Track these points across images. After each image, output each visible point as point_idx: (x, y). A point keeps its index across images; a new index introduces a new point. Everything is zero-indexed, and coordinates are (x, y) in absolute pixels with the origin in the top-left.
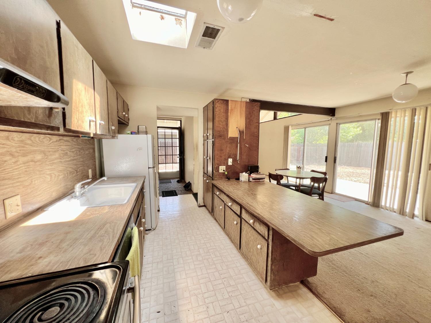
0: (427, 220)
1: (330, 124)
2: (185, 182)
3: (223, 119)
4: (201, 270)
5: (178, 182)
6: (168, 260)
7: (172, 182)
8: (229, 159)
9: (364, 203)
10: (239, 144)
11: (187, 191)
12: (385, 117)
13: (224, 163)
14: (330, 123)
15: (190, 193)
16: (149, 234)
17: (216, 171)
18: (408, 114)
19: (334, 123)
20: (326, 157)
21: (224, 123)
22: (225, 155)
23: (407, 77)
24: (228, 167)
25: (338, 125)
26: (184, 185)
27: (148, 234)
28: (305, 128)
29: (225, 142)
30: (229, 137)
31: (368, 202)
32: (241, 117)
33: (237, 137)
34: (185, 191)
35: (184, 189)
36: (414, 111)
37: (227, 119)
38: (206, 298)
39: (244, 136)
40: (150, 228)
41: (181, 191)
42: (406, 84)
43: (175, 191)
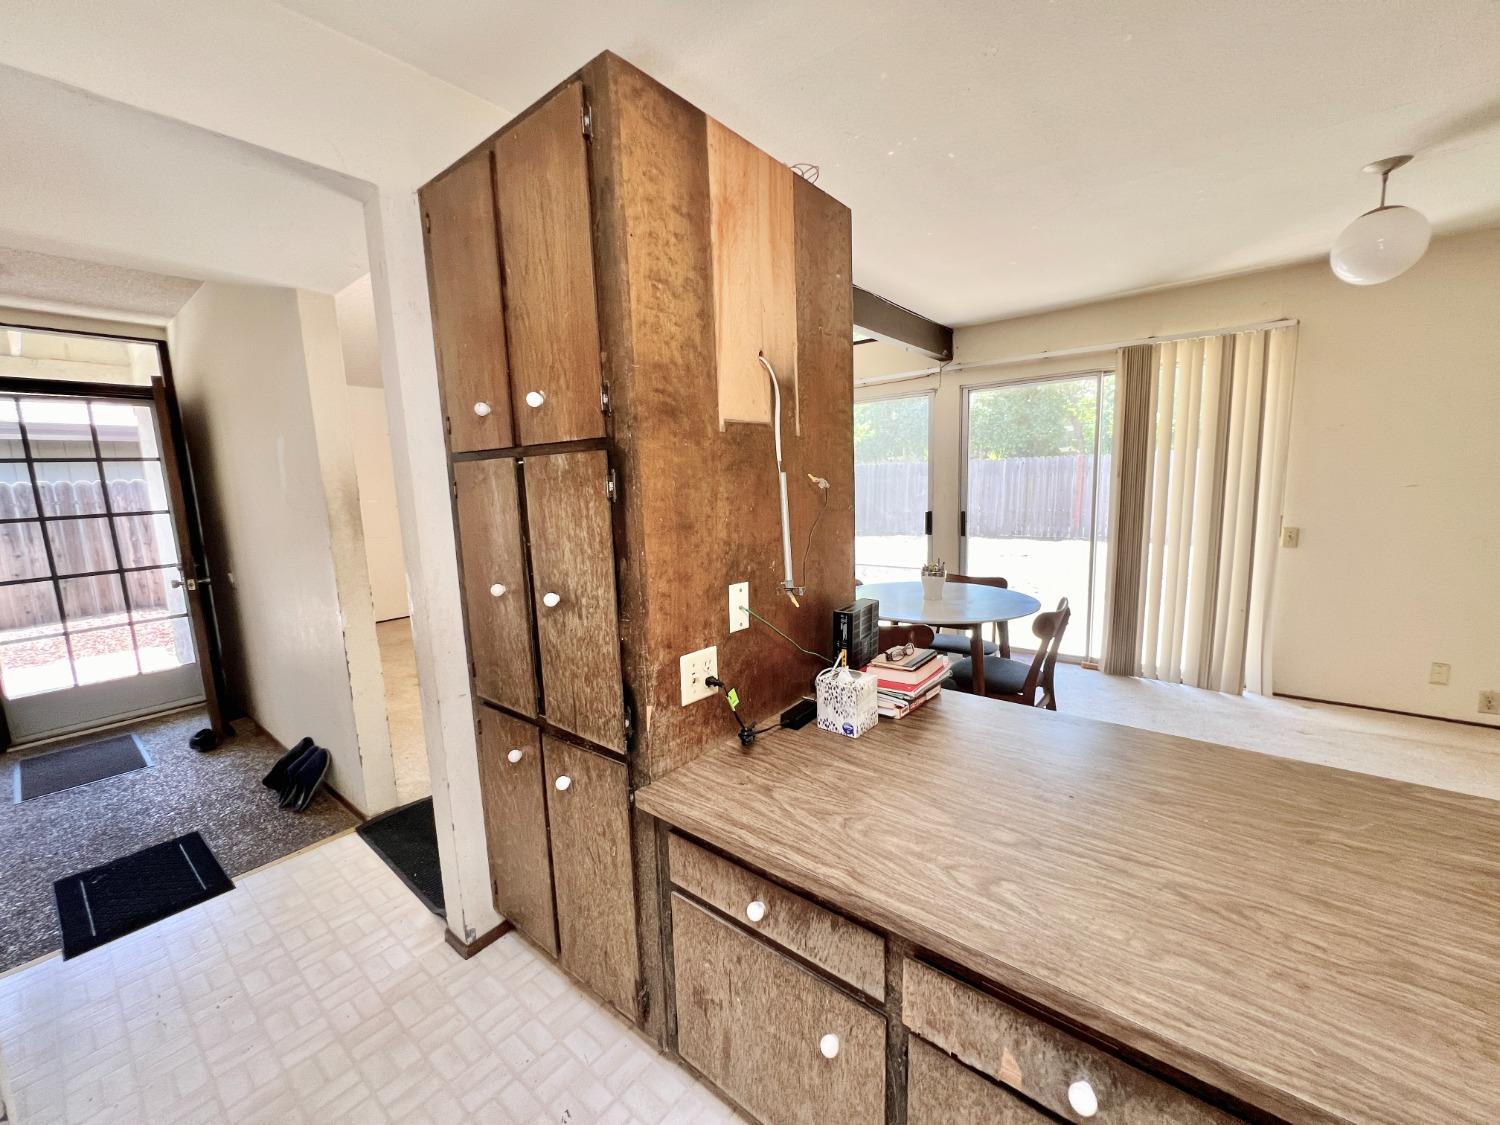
0: (1275, 694)
1: (935, 390)
2: (262, 736)
3: (680, 271)
5: (205, 743)
7: (147, 758)
8: (732, 588)
9: (1079, 664)
11: (300, 811)
12: (1138, 365)
13: (707, 625)
14: (937, 386)
15: (335, 831)
19: (949, 387)
20: (929, 516)
21: (690, 306)
22: (710, 561)
23: (1387, 183)
24: (730, 645)
25: (965, 391)
26: (264, 763)
29: (705, 461)
30: (722, 422)
31: (1086, 658)
34: (290, 817)
35: (268, 797)
37: (704, 270)
41: (246, 822)
42: (1383, 208)
43: (194, 841)
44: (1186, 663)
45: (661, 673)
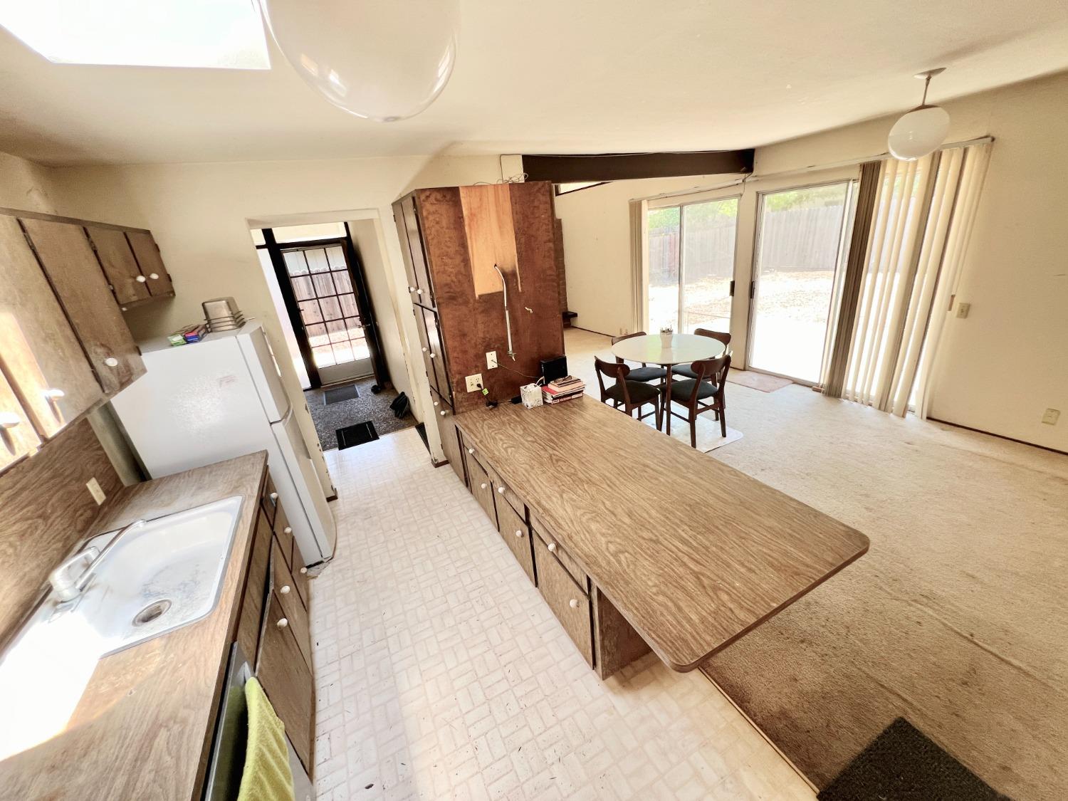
0: (929, 418)
1: (741, 195)
2: (393, 388)
3: (453, 248)
4: (455, 653)
5: (376, 390)
6: (374, 642)
7: (359, 394)
8: (488, 355)
9: (811, 387)
10: (507, 312)
11: (401, 418)
12: (870, 174)
13: (476, 366)
14: (742, 192)
15: (410, 426)
16: (319, 576)
17: (459, 390)
18: (923, 164)
19: (750, 193)
20: (733, 284)
21: (458, 259)
22: (476, 345)
23: (929, 85)
24: (488, 375)
25: (760, 195)
26: (391, 398)
27: (317, 577)
28: (681, 206)
29: (470, 311)
30: (477, 296)
31: (817, 385)
32: (502, 233)
33: (501, 290)
34: (397, 420)
35: (391, 412)
36: (937, 156)
37: (463, 245)
38: (471, 726)
39: (517, 285)
40: (319, 559)
41: (385, 420)
42: (923, 107)
43: (370, 423)
44: (875, 392)
45: (457, 382)
